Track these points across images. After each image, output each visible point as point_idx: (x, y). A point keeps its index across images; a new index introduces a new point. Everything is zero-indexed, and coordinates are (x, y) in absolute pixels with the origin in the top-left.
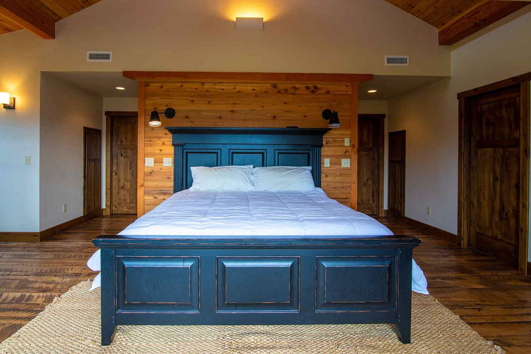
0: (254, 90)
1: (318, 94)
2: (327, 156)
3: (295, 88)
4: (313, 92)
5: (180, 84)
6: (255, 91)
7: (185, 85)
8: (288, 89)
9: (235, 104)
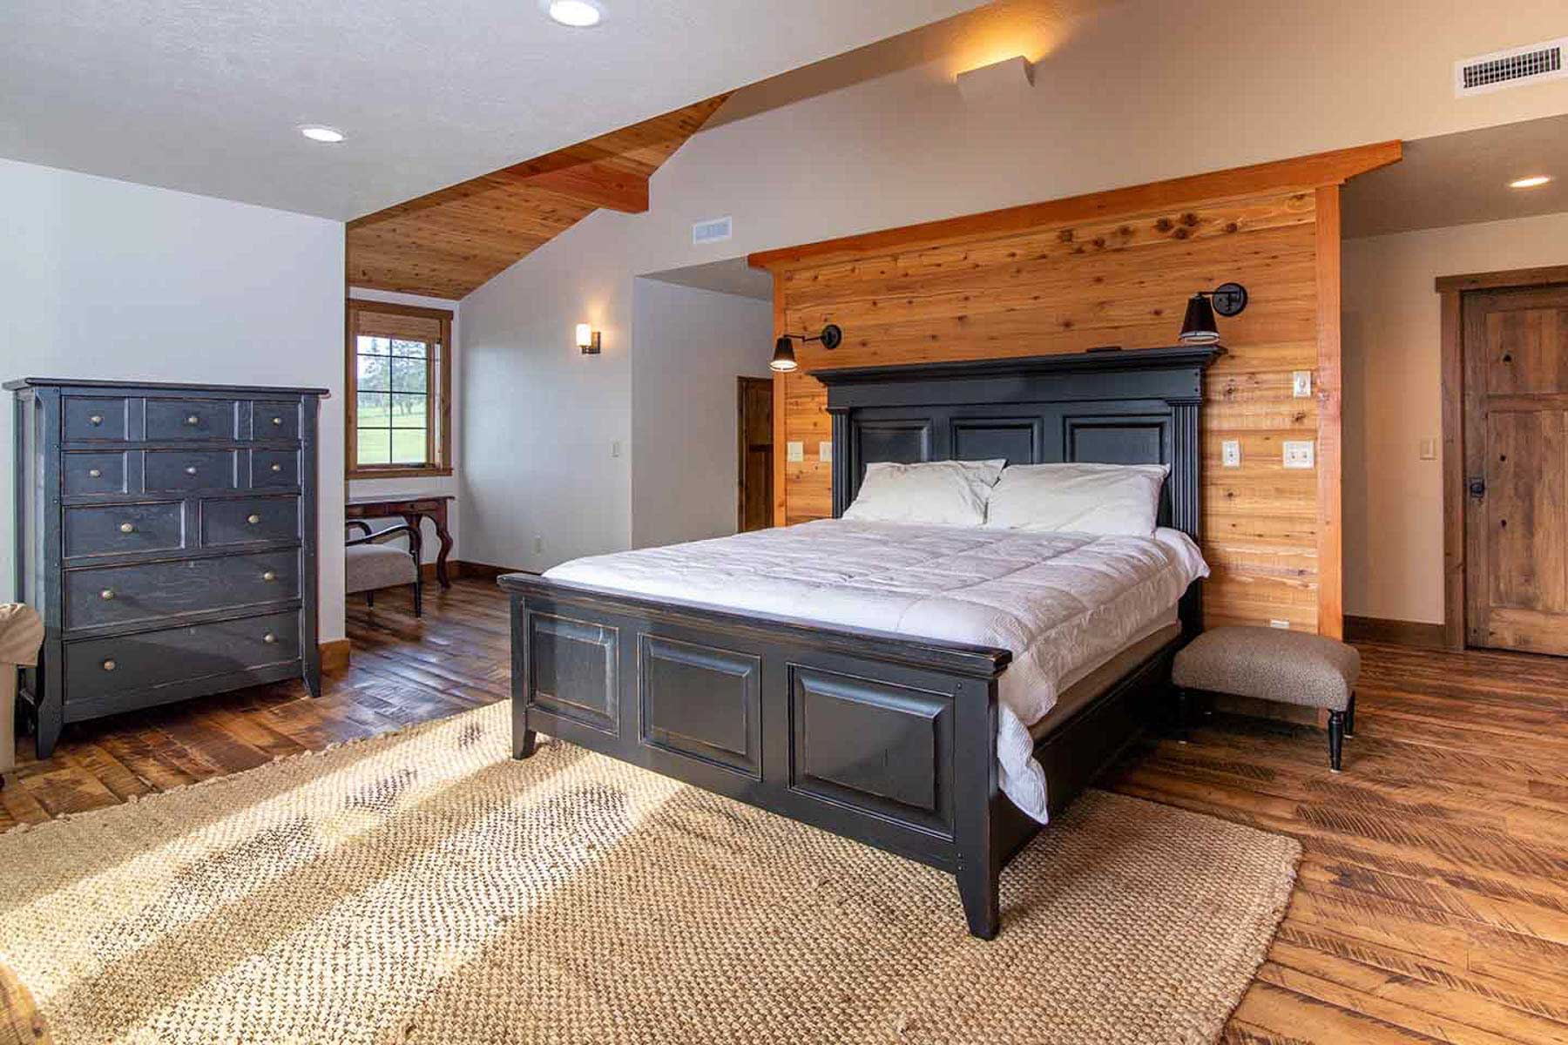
0: (1013, 255)
1: (1202, 239)
2: (1232, 434)
3: (1125, 231)
4: (1182, 235)
5: (849, 267)
6: (1017, 258)
7: (861, 266)
8: (1105, 237)
9: (967, 299)
